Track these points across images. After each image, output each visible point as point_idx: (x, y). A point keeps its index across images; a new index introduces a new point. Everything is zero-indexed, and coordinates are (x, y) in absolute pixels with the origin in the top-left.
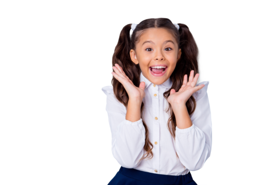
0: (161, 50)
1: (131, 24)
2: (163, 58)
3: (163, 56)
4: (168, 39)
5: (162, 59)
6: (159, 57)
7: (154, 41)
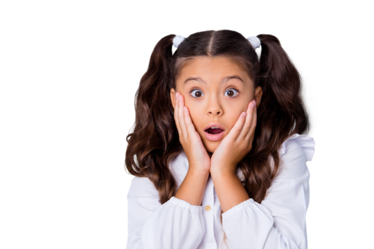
0: (218, 94)
1: (174, 36)
2: (220, 111)
3: (221, 107)
4: (232, 74)
5: (218, 113)
6: (214, 109)
7: (205, 77)
